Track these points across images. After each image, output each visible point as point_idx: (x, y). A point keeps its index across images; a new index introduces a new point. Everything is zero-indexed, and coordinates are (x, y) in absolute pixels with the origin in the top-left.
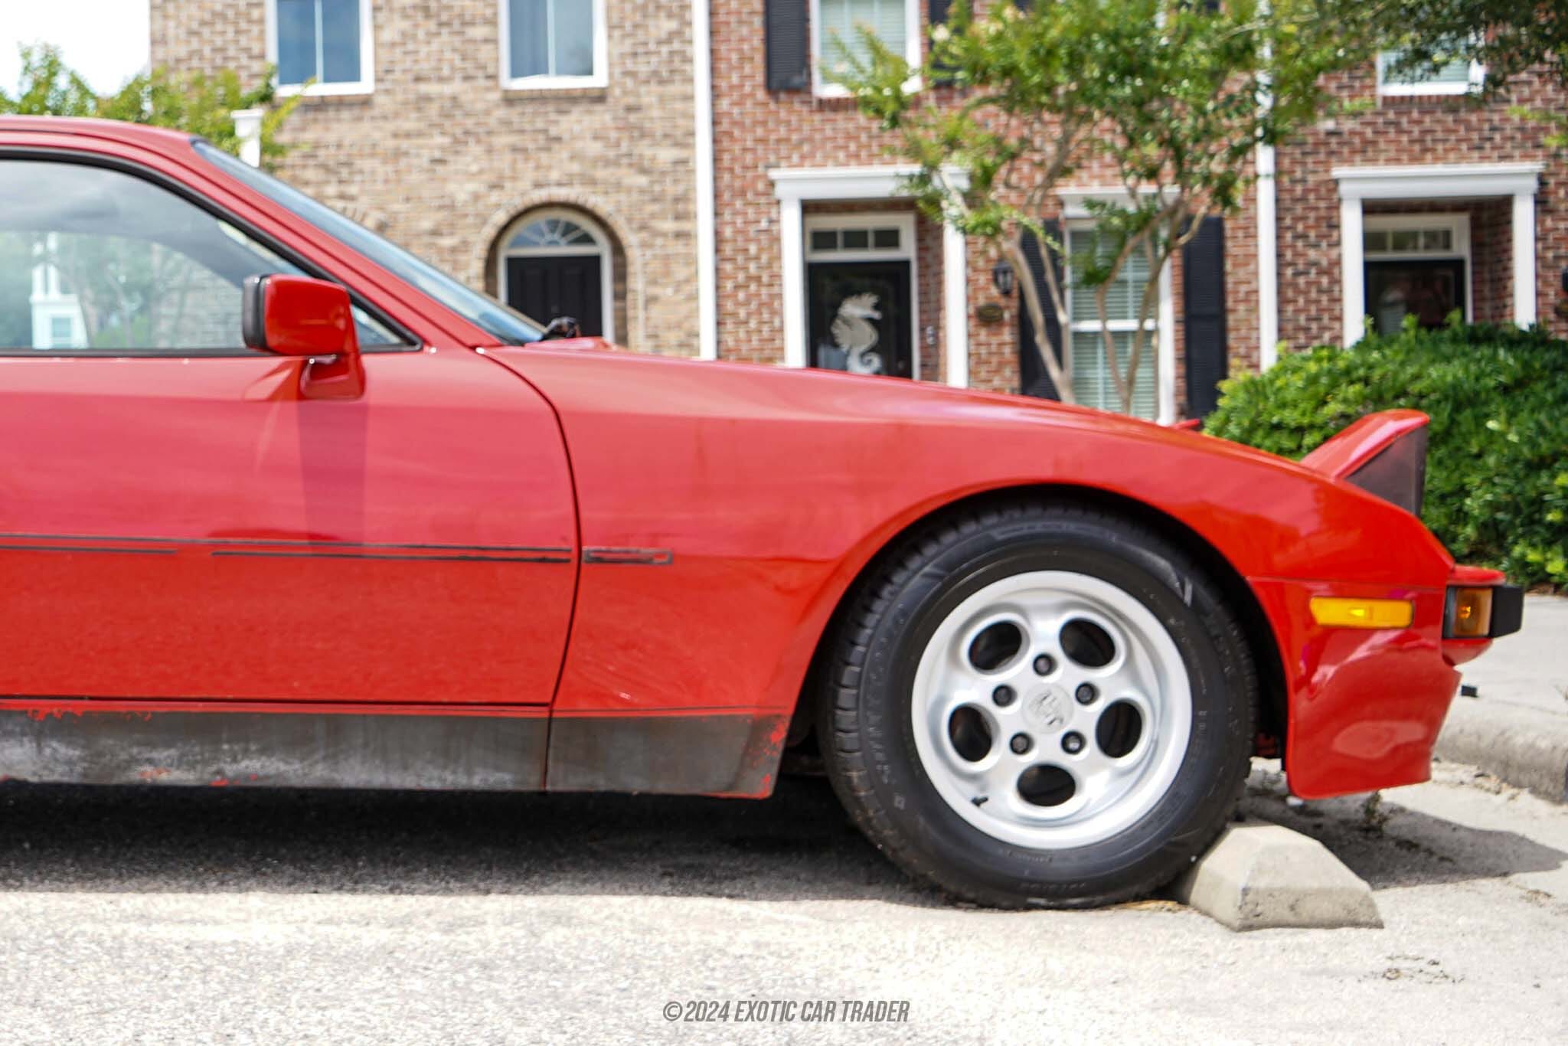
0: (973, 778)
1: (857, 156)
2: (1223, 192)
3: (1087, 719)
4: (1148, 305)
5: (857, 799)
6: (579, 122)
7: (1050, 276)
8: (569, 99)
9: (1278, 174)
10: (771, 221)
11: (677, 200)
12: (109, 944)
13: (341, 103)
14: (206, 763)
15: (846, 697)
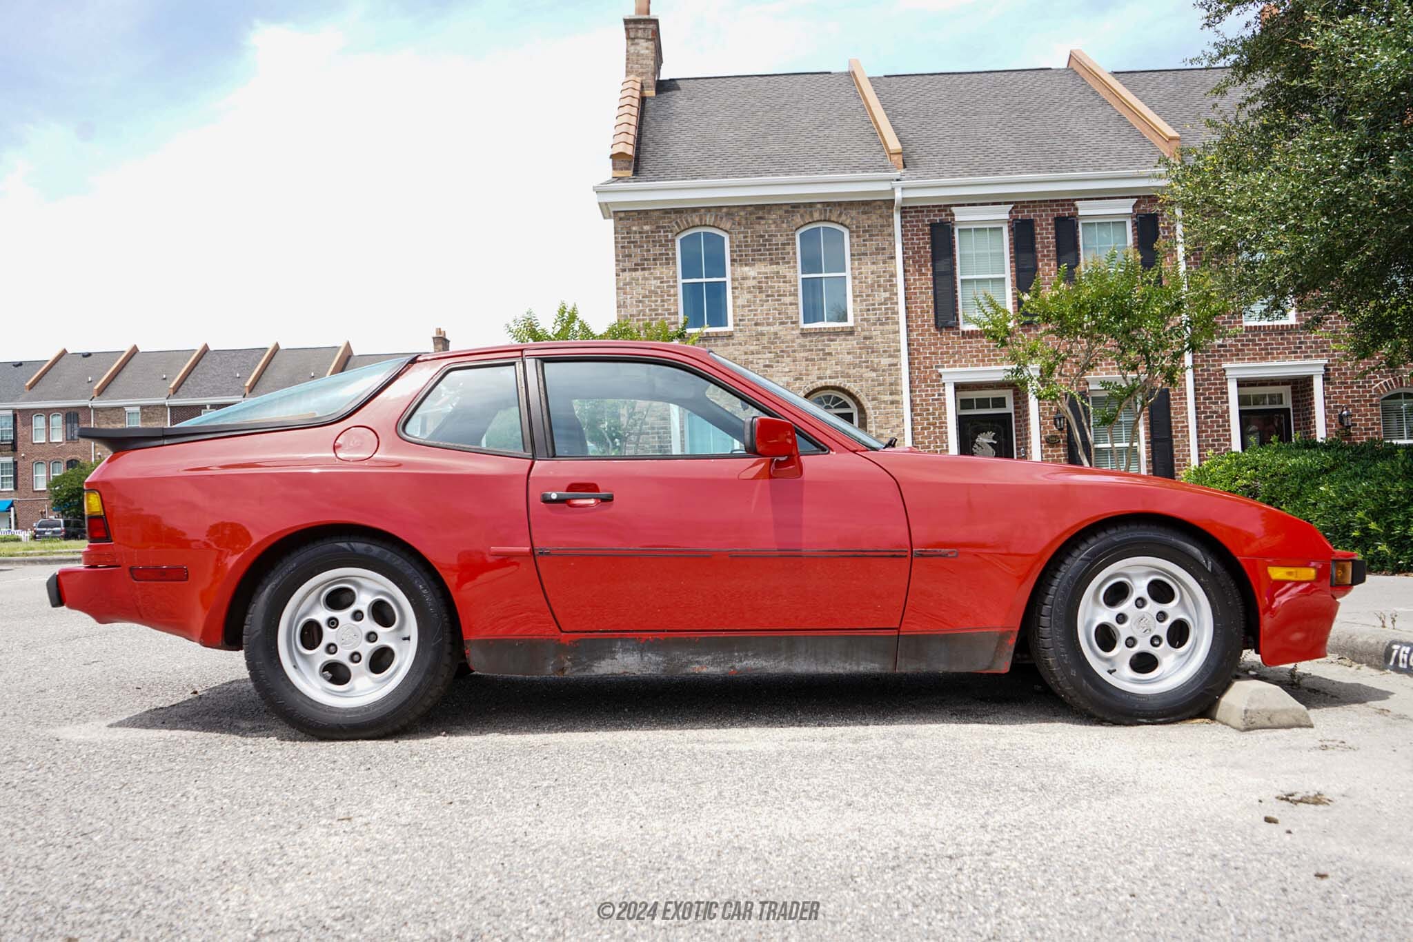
0: (1107, 660)
1: (983, 361)
2: (1170, 376)
3: (1162, 629)
4: (1134, 436)
5: (1052, 672)
6: (841, 345)
7: (1084, 420)
8: (836, 333)
9: (1194, 367)
10: (939, 395)
11: (891, 384)
12: (687, 753)
13: (717, 336)
14: (726, 662)
15: (1044, 621)
